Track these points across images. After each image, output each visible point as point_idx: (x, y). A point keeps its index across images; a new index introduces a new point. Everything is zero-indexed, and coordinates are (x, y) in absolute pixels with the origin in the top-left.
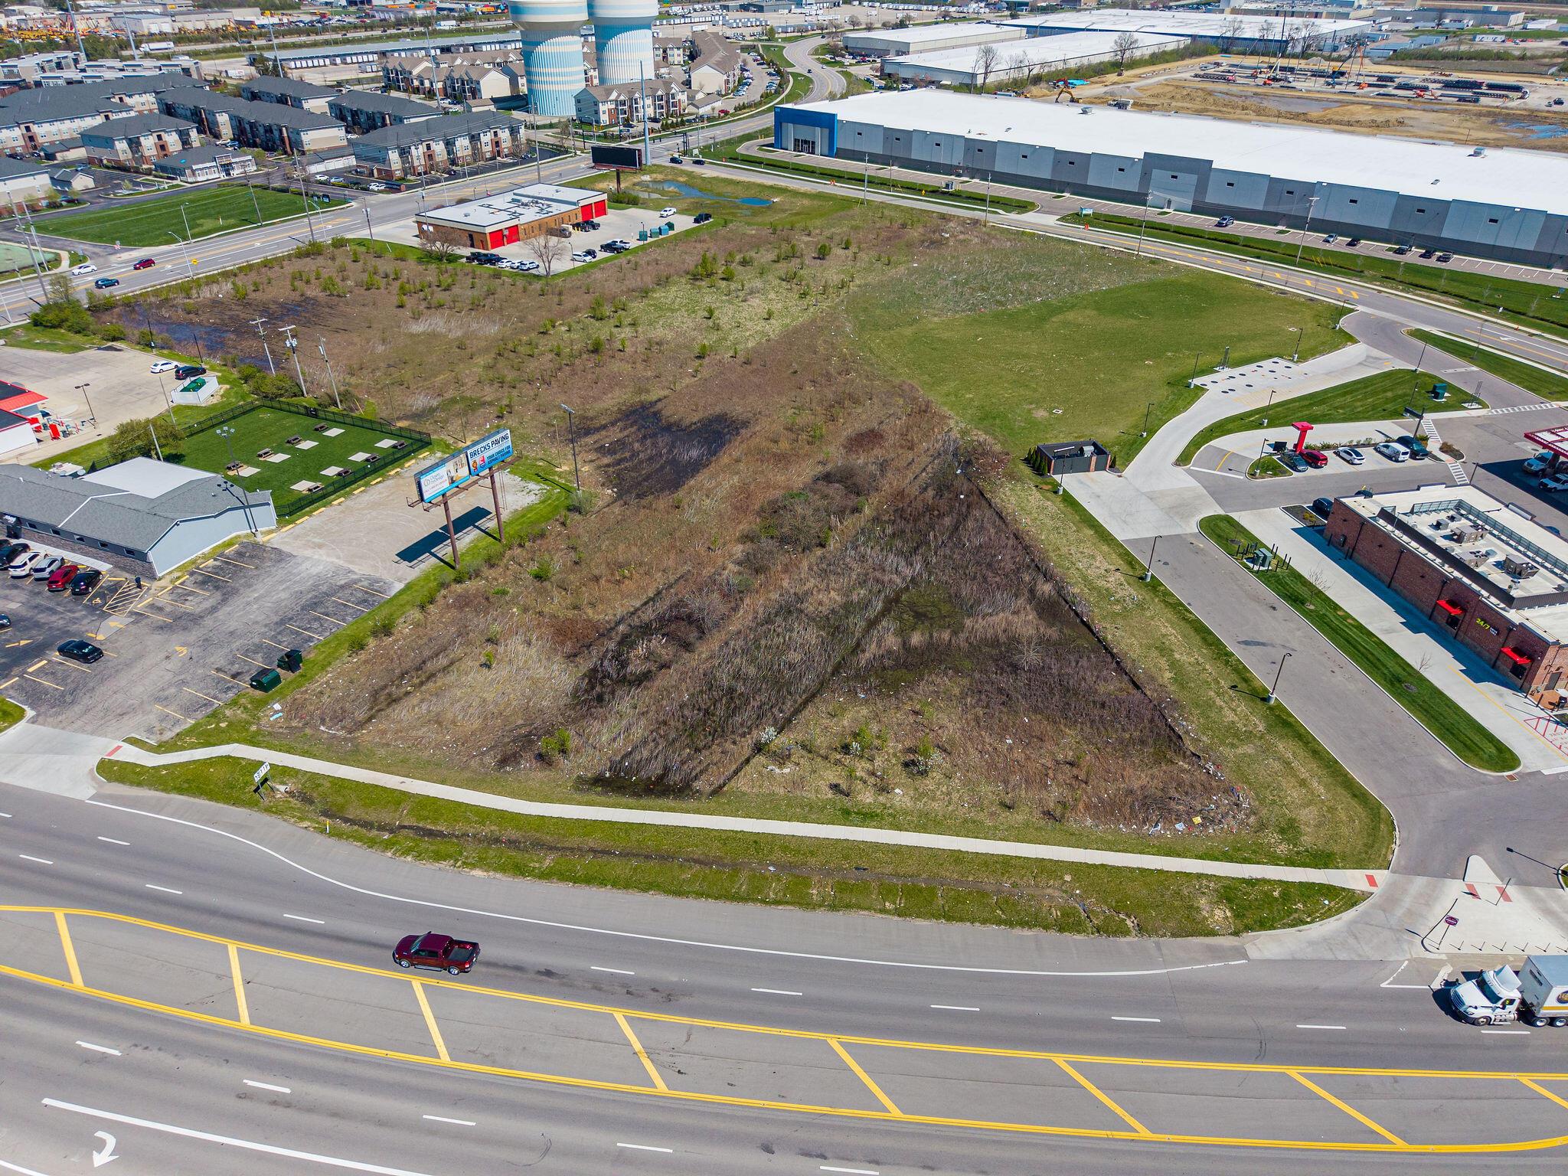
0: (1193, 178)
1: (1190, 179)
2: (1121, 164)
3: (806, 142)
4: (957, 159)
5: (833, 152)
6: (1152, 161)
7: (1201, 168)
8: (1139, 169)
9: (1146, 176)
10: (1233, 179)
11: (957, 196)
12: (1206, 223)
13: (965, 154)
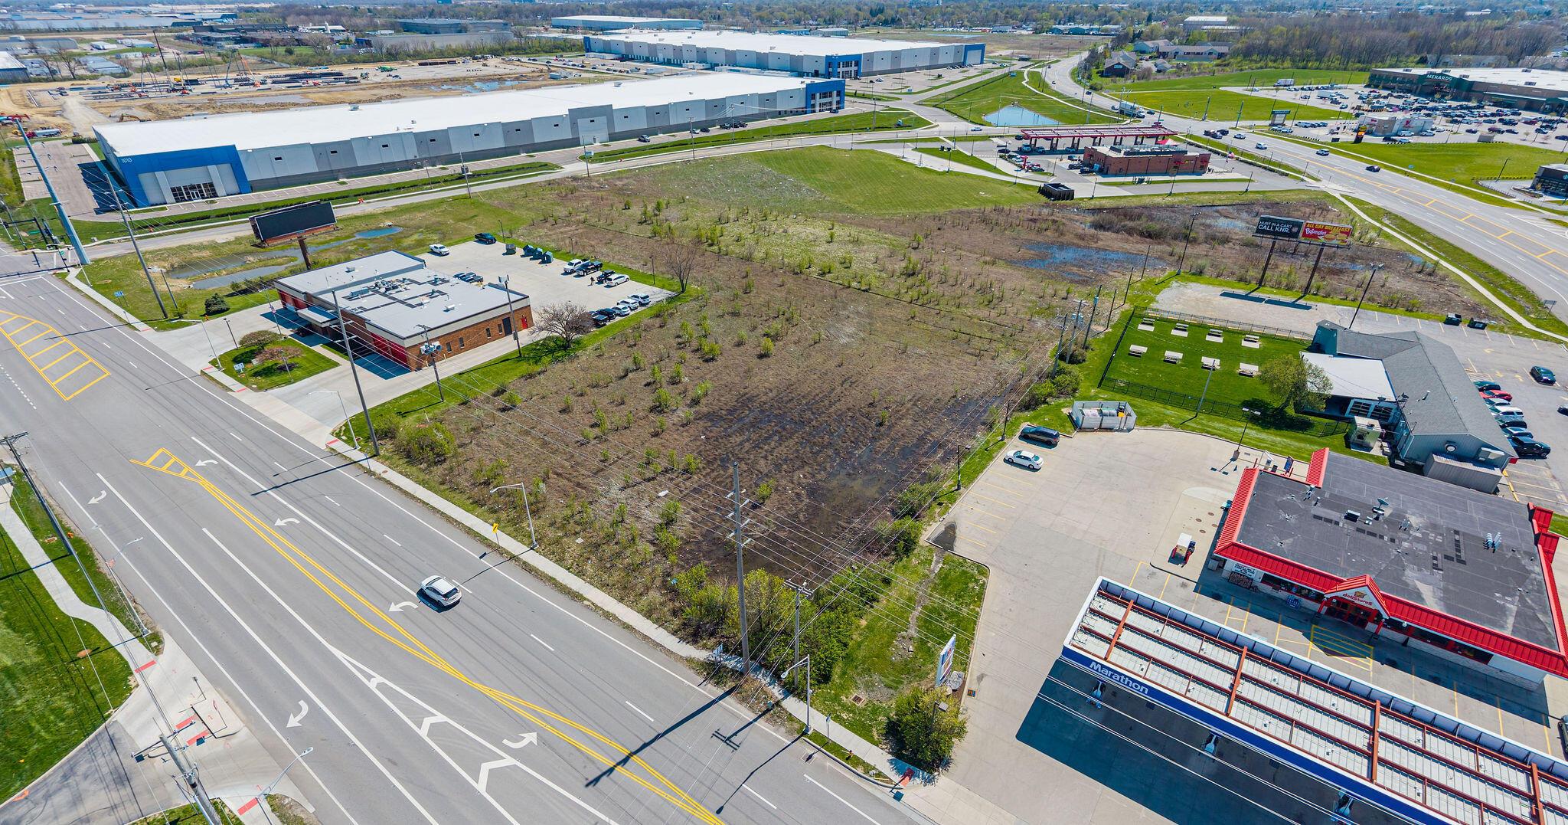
0: (604, 119)
3: (193, 187)
4: (411, 153)
6: (576, 114)
7: (606, 111)
8: (568, 122)
9: (574, 125)
11: (476, 176)
12: (631, 143)
13: (418, 147)
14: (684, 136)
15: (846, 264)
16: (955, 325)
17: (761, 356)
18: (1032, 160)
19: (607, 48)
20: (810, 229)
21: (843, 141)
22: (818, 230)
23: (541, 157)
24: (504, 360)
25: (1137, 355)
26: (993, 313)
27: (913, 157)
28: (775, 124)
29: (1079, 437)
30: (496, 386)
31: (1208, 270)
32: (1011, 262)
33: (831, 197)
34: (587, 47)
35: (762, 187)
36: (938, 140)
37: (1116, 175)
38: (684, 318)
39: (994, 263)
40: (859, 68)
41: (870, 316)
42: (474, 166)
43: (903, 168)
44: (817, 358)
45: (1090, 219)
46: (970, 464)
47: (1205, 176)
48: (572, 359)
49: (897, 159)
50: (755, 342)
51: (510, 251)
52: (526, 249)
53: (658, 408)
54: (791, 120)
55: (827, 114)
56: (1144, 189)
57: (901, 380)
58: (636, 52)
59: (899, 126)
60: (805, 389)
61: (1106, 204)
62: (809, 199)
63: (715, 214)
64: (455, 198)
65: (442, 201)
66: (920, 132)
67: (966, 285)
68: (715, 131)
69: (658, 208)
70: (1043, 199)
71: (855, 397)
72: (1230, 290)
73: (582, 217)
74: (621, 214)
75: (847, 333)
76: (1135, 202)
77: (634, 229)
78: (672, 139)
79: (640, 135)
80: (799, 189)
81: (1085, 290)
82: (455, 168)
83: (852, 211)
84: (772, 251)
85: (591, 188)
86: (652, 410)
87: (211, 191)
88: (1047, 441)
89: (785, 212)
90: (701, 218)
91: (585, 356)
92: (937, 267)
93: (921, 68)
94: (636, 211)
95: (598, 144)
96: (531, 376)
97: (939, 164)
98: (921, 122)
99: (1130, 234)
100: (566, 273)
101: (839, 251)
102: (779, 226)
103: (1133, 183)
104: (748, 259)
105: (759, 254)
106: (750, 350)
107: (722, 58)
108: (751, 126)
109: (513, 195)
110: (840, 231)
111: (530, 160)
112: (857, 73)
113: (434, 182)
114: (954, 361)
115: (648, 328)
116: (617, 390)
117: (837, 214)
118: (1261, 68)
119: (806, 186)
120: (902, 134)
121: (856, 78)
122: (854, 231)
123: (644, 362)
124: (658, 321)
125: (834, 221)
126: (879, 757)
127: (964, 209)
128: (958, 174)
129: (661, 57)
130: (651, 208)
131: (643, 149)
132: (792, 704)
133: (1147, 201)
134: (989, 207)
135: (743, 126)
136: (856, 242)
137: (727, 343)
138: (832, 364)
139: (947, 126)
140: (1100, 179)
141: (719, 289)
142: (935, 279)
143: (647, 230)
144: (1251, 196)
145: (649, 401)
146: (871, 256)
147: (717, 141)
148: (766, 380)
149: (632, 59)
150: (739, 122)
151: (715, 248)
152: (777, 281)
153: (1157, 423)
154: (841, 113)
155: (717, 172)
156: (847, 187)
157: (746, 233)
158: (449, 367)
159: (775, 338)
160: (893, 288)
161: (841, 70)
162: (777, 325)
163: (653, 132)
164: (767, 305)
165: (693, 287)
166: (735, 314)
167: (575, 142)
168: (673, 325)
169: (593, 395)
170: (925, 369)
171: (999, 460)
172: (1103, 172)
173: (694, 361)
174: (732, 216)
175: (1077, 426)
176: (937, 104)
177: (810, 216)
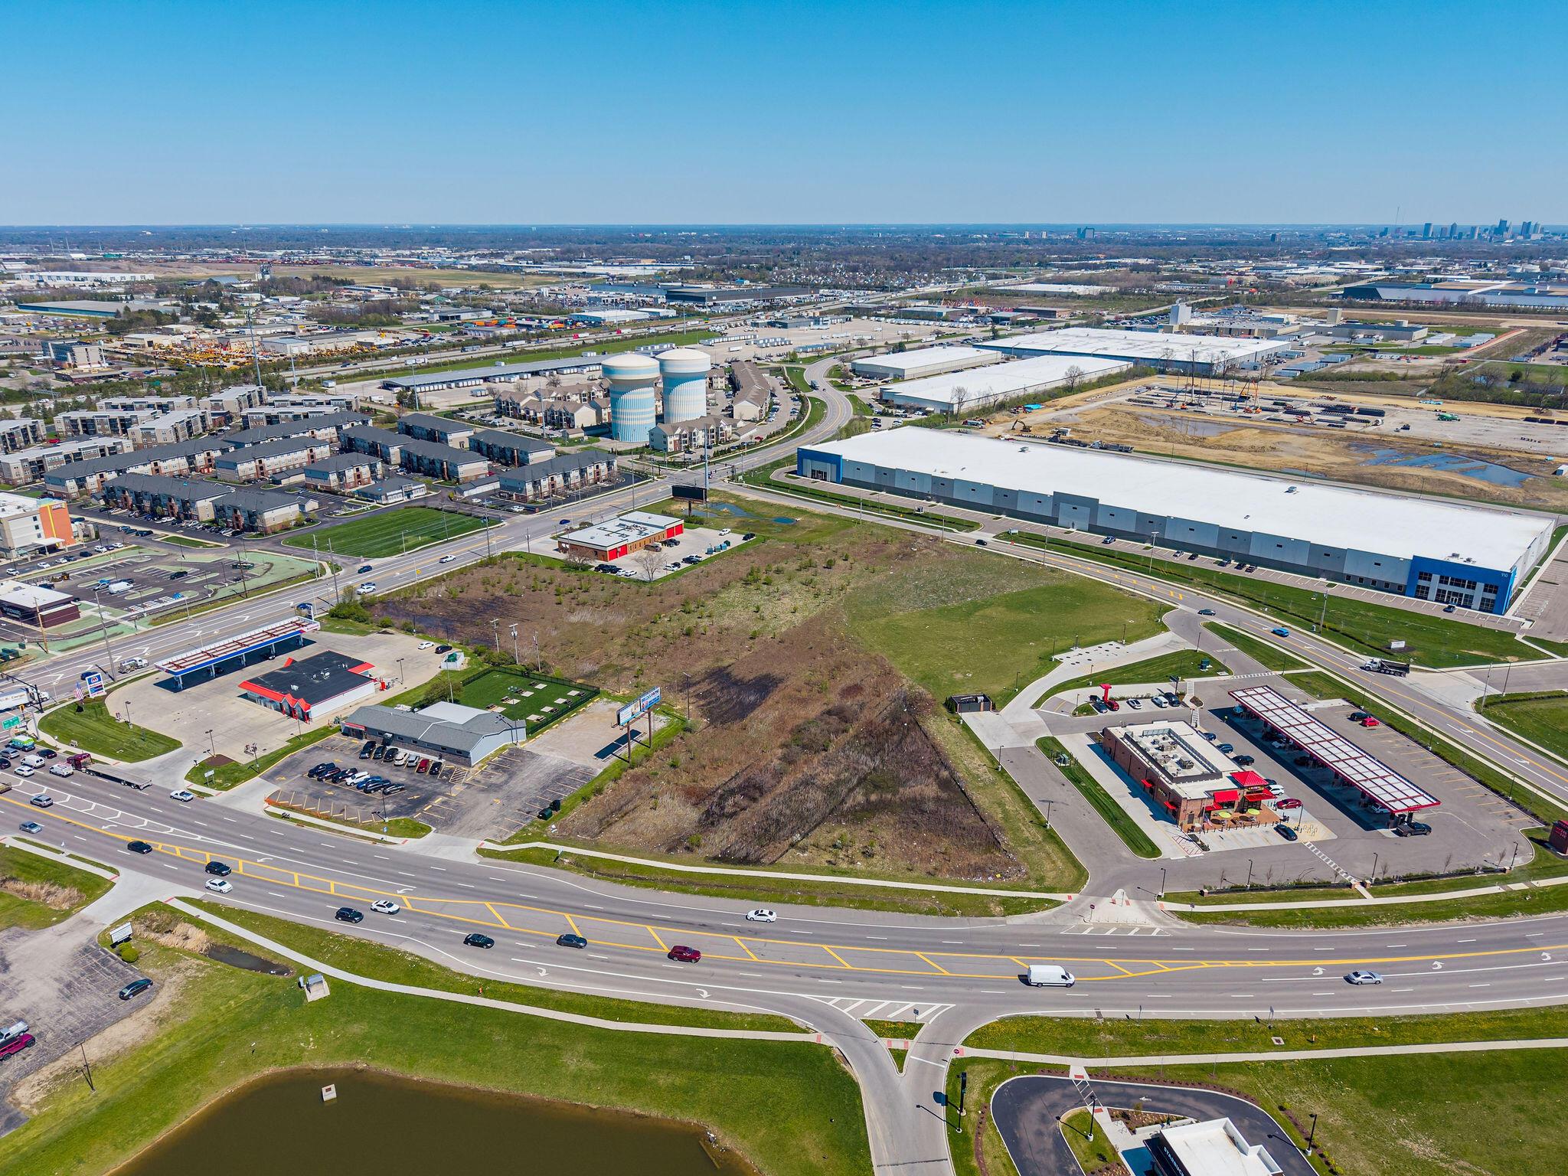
1: (1085, 511)
2: (1040, 498)
3: (820, 472)
4: (927, 489)
5: (839, 481)
6: (1059, 497)
7: (1092, 507)
8: (1050, 501)
9: (1055, 507)
10: (1113, 512)
11: (926, 517)
12: (1096, 540)
13: (932, 487)
14: (1166, 554)
79: (1112, 535)
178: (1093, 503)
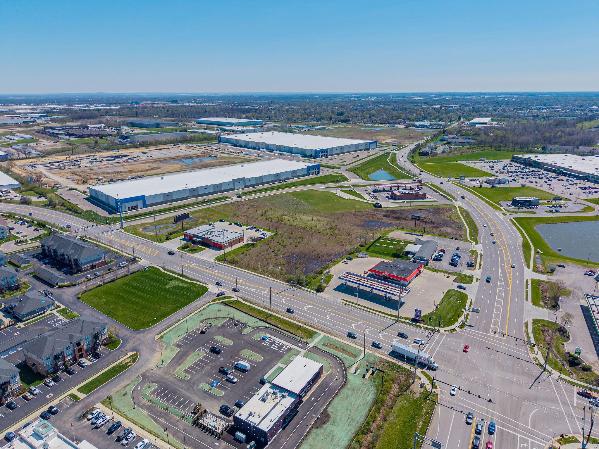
0: (243, 182)
1: (242, 182)
2: (228, 183)
3: (133, 207)
4: (188, 195)
5: (145, 206)
6: (234, 181)
8: (232, 183)
9: (234, 184)
10: (249, 179)
11: (208, 201)
12: (251, 189)
13: (190, 193)
14: (267, 186)
15: (316, 226)
16: (339, 240)
17: (296, 246)
18: (375, 194)
19: (228, 141)
20: (307, 218)
21: (318, 187)
22: (309, 218)
23: (225, 194)
24: (241, 247)
25: (377, 245)
26: (349, 237)
27: (339, 193)
28: (297, 180)
29: (357, 259)
30: (242, 252)
31: (405, 228)
32: (358, 225)
33: (313, 208)
34: (220, 140)
35: (294, 205)
36: (349, 187)
37: (398, 200)
38: (278, 239)
39: (353, 226)
40: (328, 153)
41: (320, 238)
42: (207, 198)
43: (336, 197)
44: (308, 247)
45: (384, 213)
46: (335, 263)
47: (425, 200)
48: (256, 247)
49: (334, 194)
50: (294, 244)
51: (231, 224)
52: (235, 223)
53: (276, 255)
54: (302, 178)
55: (314, 176)
56: (405, 204)
57: (325, 250)
58: (240, 143)
59: (338, 181)
60: (305, 252)
61: (391, 209)
62: (307, 208)
63: (282, 213)
64: (206, 209)
65: (202, 210)
66: (344, 183)
67: (344, 231)
68: (277, 184)
69: (266, 212)
70: (374, 207)
71: (315, 253)
72: (407, 232)
73: (245, 214)
74: (255, 213)
75: (314, 242)
76: (399, 209)
77: (260, 218)
78: (264, 187)
79: (253, 186)
80: (304, 205)
81: (372, 232)
82: (201, 199)
83: (319, 212)
84: (297, 224)
85: (244, 205)
86: (275, 256)
87: (136, 208)
88: (350, 259)
89: (301, 212)
90: (278, 214)
91: (258, 246)
92: (339, 227)
93: (352, 152)
94: (259, 212)
95: (240, 189)
96: (248, 250)
97: (346, 196)
98: (345, 179)
99: (392, 218)
100: (247, 229)
101: (314, 223)
102: (299, 217)
103: (402, 202)
104: (291, 225)
105: (294, 224)
106: (293, 245)
107: (275, 148)
108: (289, 181)
109: (222, 208)
110: (315, 218)
111: (221, 196)
112: (327, 155)
113: (197, 204)
114: (337, 247)
115: (270, 241)
116: (267, 252)
117: (314, 213)
118: (482, 150)
119: (306, 204)
120: (338, 184)
121: (326, 157)
122: (318, 218)
123: (272, 247)
124: (272, 240)
125: (314, 215)
126: (315, 292)
127: (350, 211)
128: (351, 200)
129: (250, 146)
130: (264, 211)
131: (255, 191)
132: (303, 288)
133: (403, 208)
134: (357, 210)
135: (286, 181)
136: (319, 221)
137: (288, 244)
138: (311, 248)
139: (354, 180)
140: (394, 201)
141: (285, 232)
142: (337, 230)
143: (264, 218)
144: (433, 206)
145: (274, 254)
146: (322, 224)
147: (278, 188)
148: (297, 250)
149: (238, 146)
150: (285, 180)
151: (283, 223)
152: (299, 231)
153: (373, 257)
154: (319, 175)
155: (280, 200)
156: (319, 204)
157: (290, 218)
158: (229, 250)
159: (299, 243)
160: (326, 232)
161: (320, 154)
162: (299, 240)
163: (257, 185)
164: (297, 236)
165: (279, 232)
166: (290, 238)
167: (234, 189)
168: (276, 240)
169: (262, 253)
170: (330, 248)
171: (341, 262)
172: (395, 199)
173: (282, 247)
174: (286, 214)
175: (357, 257)
176: (353, 170)
177: (307, 213)
178: (243, 179)
